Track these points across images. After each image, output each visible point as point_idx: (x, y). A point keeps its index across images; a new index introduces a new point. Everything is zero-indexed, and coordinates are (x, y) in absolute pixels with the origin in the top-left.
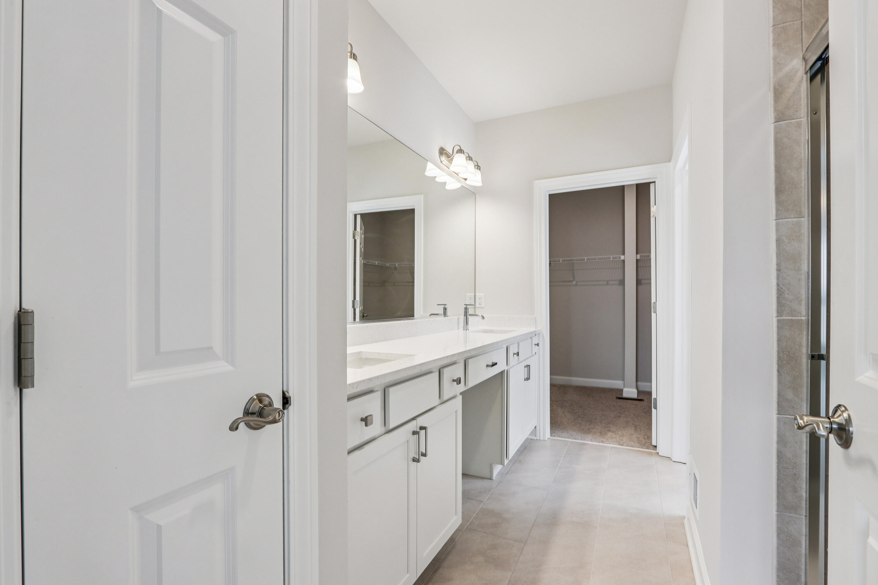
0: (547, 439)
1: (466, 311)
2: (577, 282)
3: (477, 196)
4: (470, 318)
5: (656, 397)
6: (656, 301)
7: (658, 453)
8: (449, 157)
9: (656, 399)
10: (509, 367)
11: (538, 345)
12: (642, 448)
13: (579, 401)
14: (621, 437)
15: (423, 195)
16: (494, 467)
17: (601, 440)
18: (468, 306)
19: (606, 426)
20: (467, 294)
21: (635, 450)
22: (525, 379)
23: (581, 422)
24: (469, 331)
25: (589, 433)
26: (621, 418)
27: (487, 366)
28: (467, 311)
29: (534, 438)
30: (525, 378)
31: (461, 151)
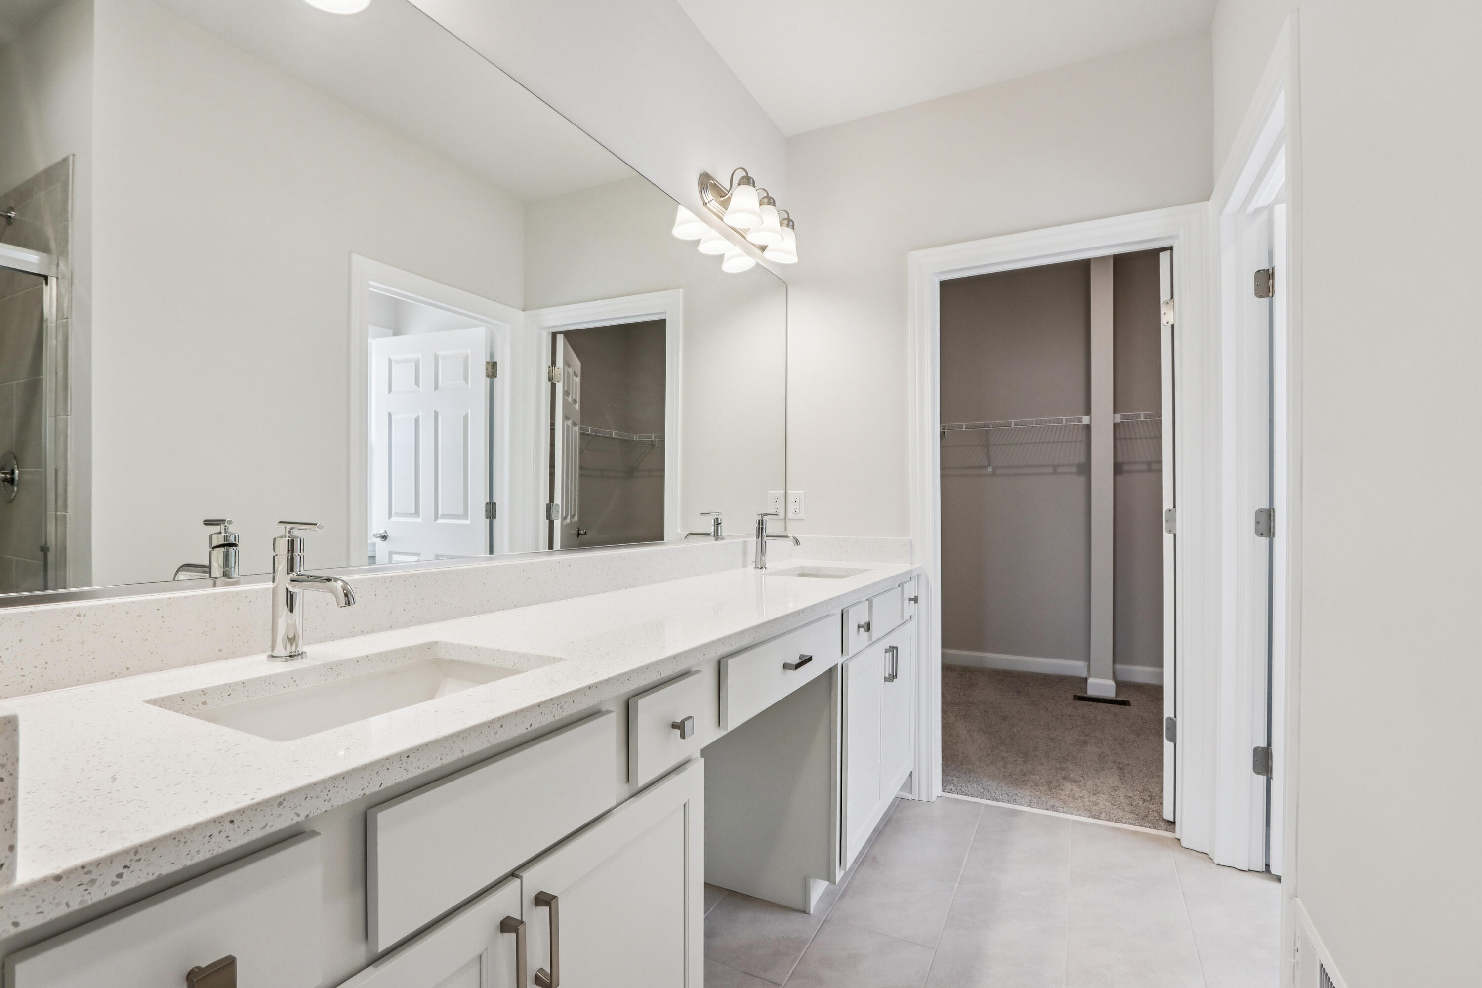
0: (934, 799)
1: (761, 526)
2: (995, 469)
3: (789, 286)
4: (770, 543)
5: (1172, 716)
6: (1174, 507)
7: (1179, 840)
8: (723, 195)
9: (1172, 723)
10: (845, 658)
11: (916, 600)
12: (1141, 826)
13: (1000, 703)
14: (1094, 795)
15: (681, 291)
16: (811, 884)
17: (1051, 803)
18: (765, 518)
19: (1058, 766)
20: (770, 491)
21: (1127, 831)
22: (885, 677)
23: (1006, 755)
24: (768, 571)
25: (1025, 783)
26: (1088, 746)
27: (786, 666)
28: (762, 528)
29: (906, 795)
30: (887, 676)
31: (747, 180)
